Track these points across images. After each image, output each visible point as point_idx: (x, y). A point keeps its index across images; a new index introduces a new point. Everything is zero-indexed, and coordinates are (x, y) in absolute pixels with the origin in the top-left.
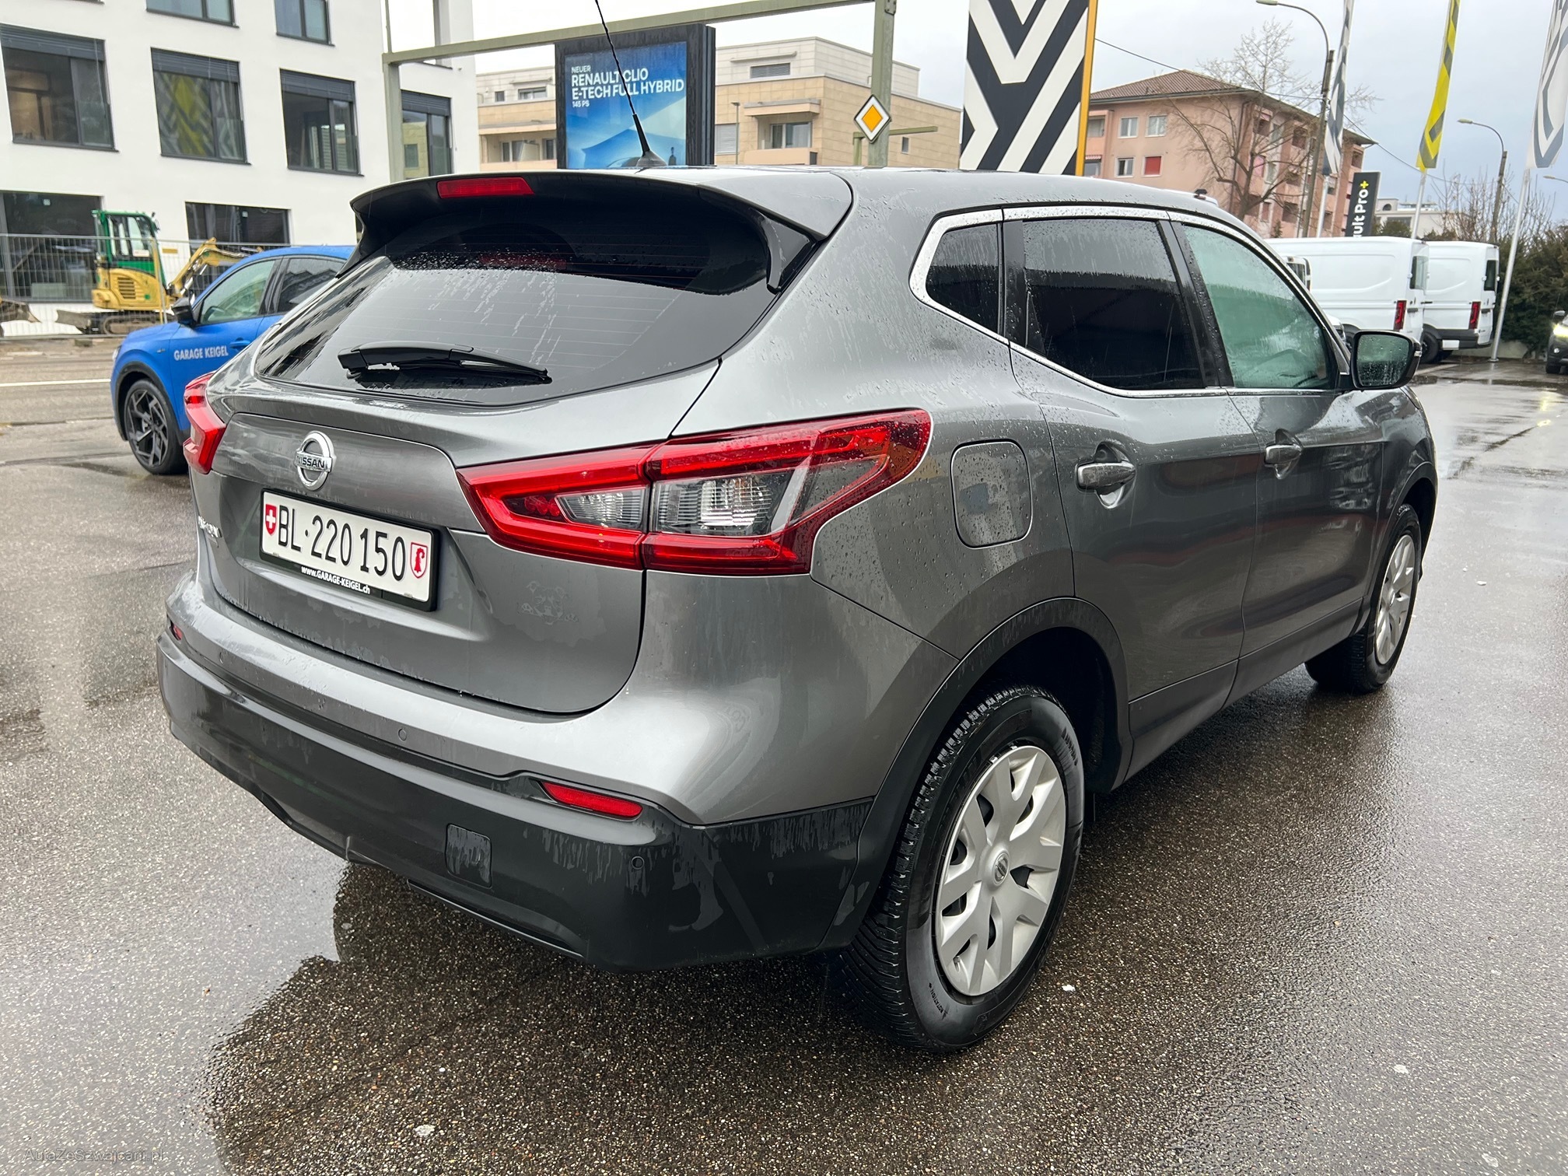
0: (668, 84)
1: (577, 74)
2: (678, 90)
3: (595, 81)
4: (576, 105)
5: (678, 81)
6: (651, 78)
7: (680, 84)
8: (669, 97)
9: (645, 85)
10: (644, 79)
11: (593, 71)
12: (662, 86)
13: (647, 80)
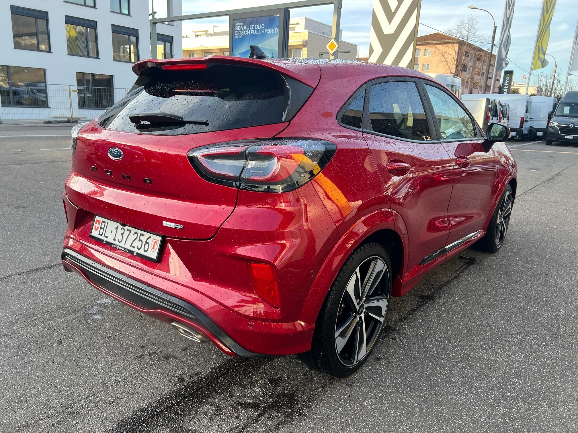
0: (272, 30)
1: (238, 26)
2: (275, 32)
3: (244, 28)
4: (236, 37)
5: (276, 29)
6: (265, 28)
7: (276, 30)
8: (272, 35)
9: (263, 30)
10: (262, 28)
11: (244, 25)
12: (269, 31)
13: (264, 28)
